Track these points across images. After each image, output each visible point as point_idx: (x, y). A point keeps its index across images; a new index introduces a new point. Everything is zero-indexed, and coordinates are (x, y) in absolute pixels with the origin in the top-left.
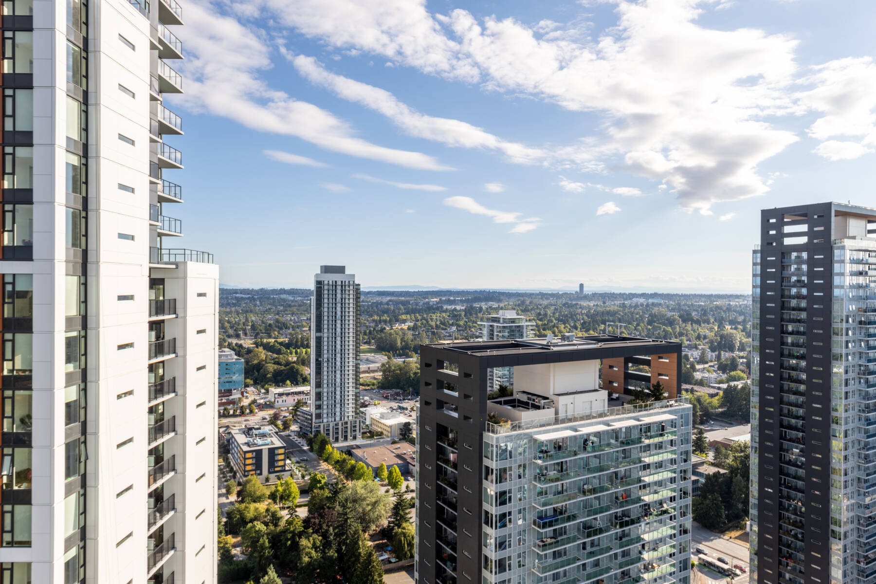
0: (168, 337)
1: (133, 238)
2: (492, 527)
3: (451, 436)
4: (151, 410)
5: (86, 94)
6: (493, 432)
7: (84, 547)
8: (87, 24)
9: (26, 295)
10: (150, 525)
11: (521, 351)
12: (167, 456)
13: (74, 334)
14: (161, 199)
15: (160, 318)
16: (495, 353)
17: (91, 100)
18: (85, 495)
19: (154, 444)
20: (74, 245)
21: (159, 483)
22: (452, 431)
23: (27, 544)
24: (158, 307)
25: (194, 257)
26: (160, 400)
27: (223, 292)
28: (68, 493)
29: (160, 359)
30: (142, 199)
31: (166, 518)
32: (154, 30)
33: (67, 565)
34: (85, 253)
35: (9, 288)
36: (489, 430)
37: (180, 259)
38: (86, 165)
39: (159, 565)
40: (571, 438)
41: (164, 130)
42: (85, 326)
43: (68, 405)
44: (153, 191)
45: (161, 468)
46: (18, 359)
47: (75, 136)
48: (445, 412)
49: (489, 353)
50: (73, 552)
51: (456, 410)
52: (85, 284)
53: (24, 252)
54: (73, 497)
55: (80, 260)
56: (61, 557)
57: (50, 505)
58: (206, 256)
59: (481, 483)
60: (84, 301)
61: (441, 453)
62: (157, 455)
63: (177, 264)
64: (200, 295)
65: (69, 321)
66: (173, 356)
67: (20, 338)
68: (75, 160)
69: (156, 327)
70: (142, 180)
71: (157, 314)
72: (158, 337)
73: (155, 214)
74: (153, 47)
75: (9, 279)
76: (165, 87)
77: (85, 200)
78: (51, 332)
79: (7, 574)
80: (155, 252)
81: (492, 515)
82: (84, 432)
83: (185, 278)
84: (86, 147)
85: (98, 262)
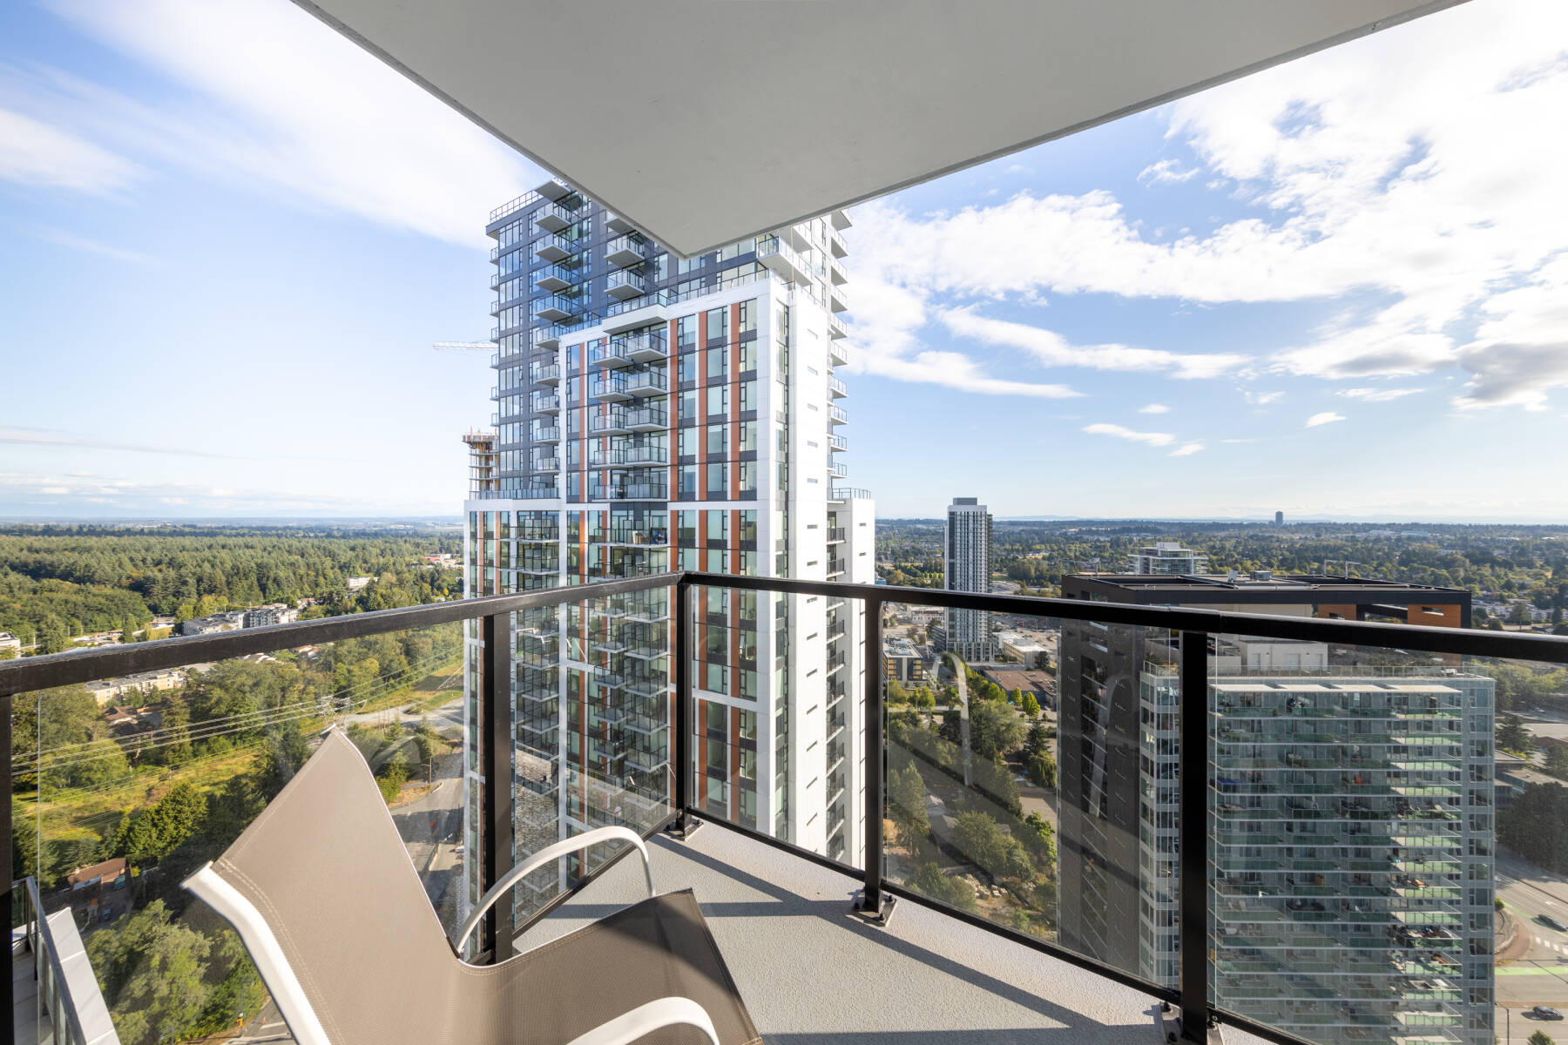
0: (839, 558)
1: (816, 481)
2: (1152, 775)
3: (1098, 670)
4: (829, 614)
5: (787, 377)
6: (1153, 673)
7: (787, 709)
8: (788, 327)
9: (752, 525)
10: (829, 702)
11: (1190, 587)
12: (838, 651)
13: (781, 553)
14: (834, 450)
15: (833, 542)
16: (1155, 587)
17: (791, 382)
18: (787, 671)
19: (830, 641)
20: (780, 488)
21: (834, 671)
22: (1099, 666)
23: (754, 699)
24: (833, 534)
25: (857, 494)
26: (834, 607)
27: (877, 522)
28: (778, 668)
29: (834, 575)
30: (823, 450)
31: (838, 699)
32: (829, 319)
33: (777, 718)
34: (787, 493)
35: (743, 520)
36: (1147, 670)
37: (846, 496)
38: (787, 430)
39: (834, 735)
40: (1267, 694)
41: (837, 395)
42: (787, 548)
43: (777, 604)
44: (829, 444)
45: (835, 660)
46: (748, 568)
47: (782, 410)
48: (1092, 645)
49: (1146, 587)
50: (780, 711)
51: (1105, 644)
52: (787, 517)
53: (750, 495)
54: (780, 671)
55: (784, 499)
56: (774, 713)
57: (768, 674)
58: (864, 493)
59: (1138, 727)
60: (787, 529)
61: (1086, 687)
62: (832, 649)
63: (845, 500)
64: (862, 525)
65: (778, 542)
66: (842, 572)
67: (750, 554)
68: (781, 427)
69: (831, 549)
70: (821, 436)
71: (832, 539)
72: (832, 558)
73: (831, 463)
74: (829, 333)
75: (743, 514)
76: (837, 362)
77: (787, 455)
78: (767, 551)
79: (743, 716)
80: (830, 490)
81: (1152, 762)
82: (787, 625)
83: (851, 511)
84: (787, 416)
85: (795, 500)
